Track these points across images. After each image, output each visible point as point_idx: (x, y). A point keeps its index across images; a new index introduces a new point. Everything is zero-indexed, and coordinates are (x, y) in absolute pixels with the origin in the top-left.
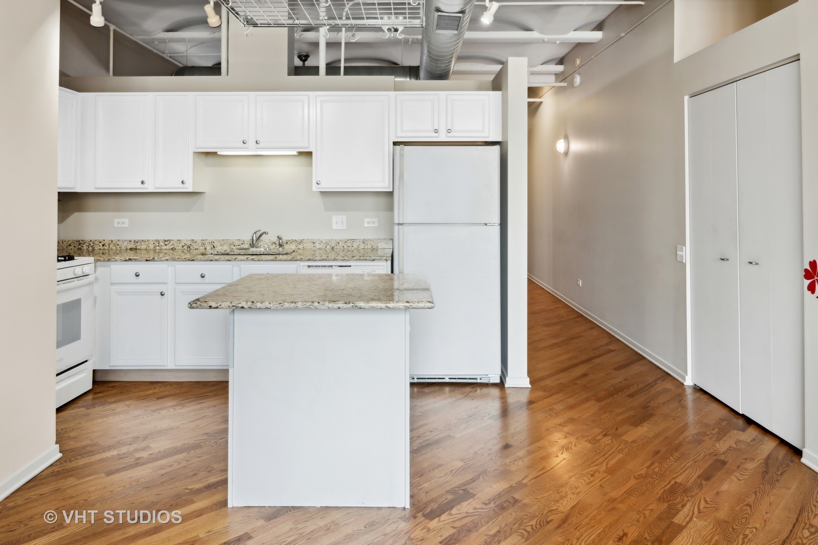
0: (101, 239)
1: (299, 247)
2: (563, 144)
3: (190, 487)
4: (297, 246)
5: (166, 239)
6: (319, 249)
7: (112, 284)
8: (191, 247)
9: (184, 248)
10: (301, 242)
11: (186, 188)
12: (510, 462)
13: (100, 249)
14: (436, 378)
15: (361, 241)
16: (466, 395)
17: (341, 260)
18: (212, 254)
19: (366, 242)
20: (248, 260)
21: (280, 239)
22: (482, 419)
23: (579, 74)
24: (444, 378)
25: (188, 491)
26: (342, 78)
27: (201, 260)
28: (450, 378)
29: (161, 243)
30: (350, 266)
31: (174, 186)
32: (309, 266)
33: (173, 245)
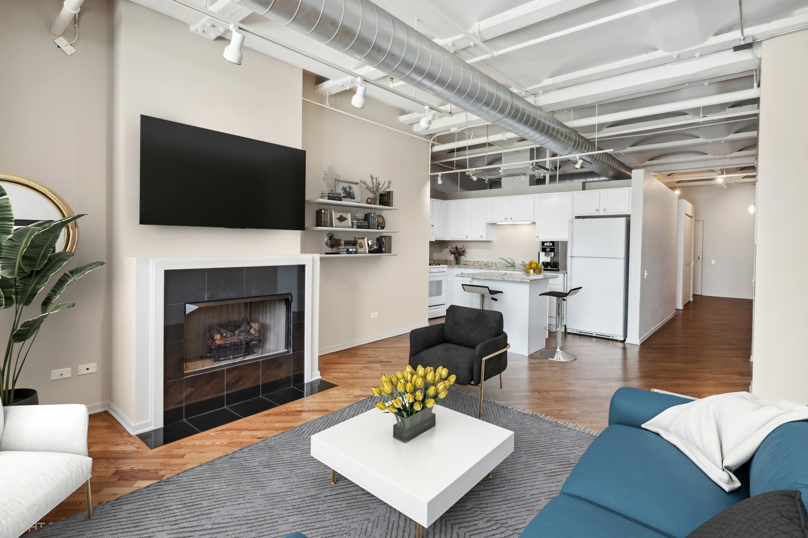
11: (483, 239)
18: (493, 267)
31: (479, 238)
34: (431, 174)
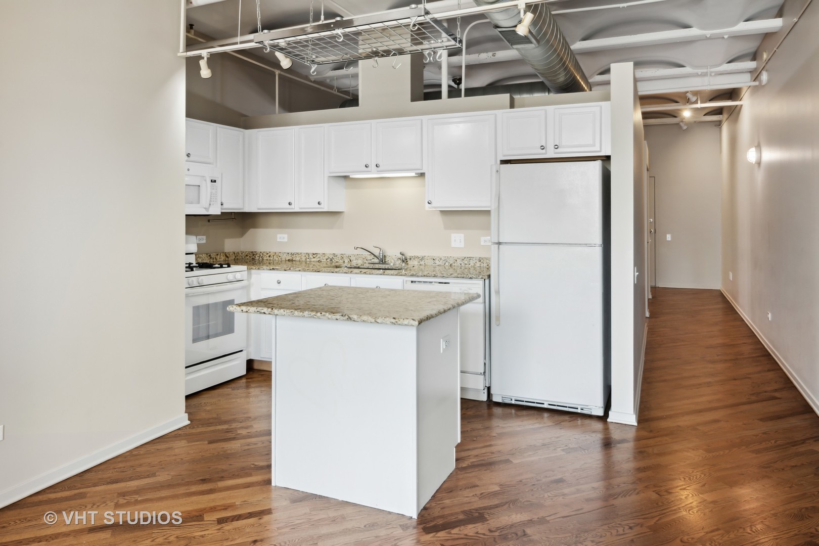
0: (268, 251)
1: (421, 263)
2: (755, 153)
3: (256, 463)
4: (419, 262)
5: (314, 253)
6: (438, 265)
7: (263, 289)
8: (333, 260)
9: (328, 260)
10: (422, 258)
11: (322, 208)
12: (549, 497)
13: (267, 260)
14: (534, 403)
15: (478, 259)
16: (558, 424)
17: (440, 277)
18: (346, 267)
19: (482, 261)
20: (361, 274)
21: (403, 255)
22: (555, 449)
23: (766, 71)
24: (543, 404)
25: (252, 466)
26: (463, 100)
27: (325, 272)
28: (549, 405)
29: (311, 256)
30: (449, 283)
31: (312, 207)
32: (412, 282)
33: (319, 257)
34: (185, 54)
